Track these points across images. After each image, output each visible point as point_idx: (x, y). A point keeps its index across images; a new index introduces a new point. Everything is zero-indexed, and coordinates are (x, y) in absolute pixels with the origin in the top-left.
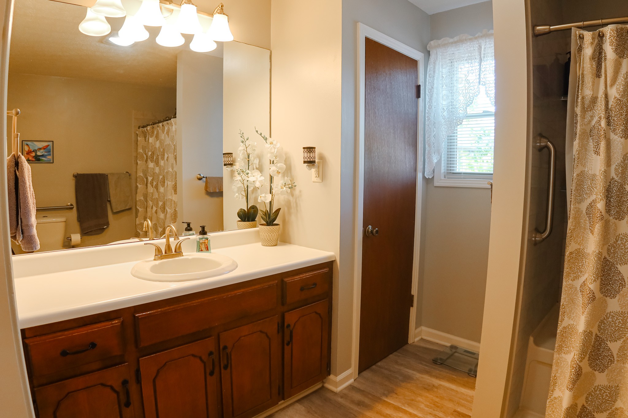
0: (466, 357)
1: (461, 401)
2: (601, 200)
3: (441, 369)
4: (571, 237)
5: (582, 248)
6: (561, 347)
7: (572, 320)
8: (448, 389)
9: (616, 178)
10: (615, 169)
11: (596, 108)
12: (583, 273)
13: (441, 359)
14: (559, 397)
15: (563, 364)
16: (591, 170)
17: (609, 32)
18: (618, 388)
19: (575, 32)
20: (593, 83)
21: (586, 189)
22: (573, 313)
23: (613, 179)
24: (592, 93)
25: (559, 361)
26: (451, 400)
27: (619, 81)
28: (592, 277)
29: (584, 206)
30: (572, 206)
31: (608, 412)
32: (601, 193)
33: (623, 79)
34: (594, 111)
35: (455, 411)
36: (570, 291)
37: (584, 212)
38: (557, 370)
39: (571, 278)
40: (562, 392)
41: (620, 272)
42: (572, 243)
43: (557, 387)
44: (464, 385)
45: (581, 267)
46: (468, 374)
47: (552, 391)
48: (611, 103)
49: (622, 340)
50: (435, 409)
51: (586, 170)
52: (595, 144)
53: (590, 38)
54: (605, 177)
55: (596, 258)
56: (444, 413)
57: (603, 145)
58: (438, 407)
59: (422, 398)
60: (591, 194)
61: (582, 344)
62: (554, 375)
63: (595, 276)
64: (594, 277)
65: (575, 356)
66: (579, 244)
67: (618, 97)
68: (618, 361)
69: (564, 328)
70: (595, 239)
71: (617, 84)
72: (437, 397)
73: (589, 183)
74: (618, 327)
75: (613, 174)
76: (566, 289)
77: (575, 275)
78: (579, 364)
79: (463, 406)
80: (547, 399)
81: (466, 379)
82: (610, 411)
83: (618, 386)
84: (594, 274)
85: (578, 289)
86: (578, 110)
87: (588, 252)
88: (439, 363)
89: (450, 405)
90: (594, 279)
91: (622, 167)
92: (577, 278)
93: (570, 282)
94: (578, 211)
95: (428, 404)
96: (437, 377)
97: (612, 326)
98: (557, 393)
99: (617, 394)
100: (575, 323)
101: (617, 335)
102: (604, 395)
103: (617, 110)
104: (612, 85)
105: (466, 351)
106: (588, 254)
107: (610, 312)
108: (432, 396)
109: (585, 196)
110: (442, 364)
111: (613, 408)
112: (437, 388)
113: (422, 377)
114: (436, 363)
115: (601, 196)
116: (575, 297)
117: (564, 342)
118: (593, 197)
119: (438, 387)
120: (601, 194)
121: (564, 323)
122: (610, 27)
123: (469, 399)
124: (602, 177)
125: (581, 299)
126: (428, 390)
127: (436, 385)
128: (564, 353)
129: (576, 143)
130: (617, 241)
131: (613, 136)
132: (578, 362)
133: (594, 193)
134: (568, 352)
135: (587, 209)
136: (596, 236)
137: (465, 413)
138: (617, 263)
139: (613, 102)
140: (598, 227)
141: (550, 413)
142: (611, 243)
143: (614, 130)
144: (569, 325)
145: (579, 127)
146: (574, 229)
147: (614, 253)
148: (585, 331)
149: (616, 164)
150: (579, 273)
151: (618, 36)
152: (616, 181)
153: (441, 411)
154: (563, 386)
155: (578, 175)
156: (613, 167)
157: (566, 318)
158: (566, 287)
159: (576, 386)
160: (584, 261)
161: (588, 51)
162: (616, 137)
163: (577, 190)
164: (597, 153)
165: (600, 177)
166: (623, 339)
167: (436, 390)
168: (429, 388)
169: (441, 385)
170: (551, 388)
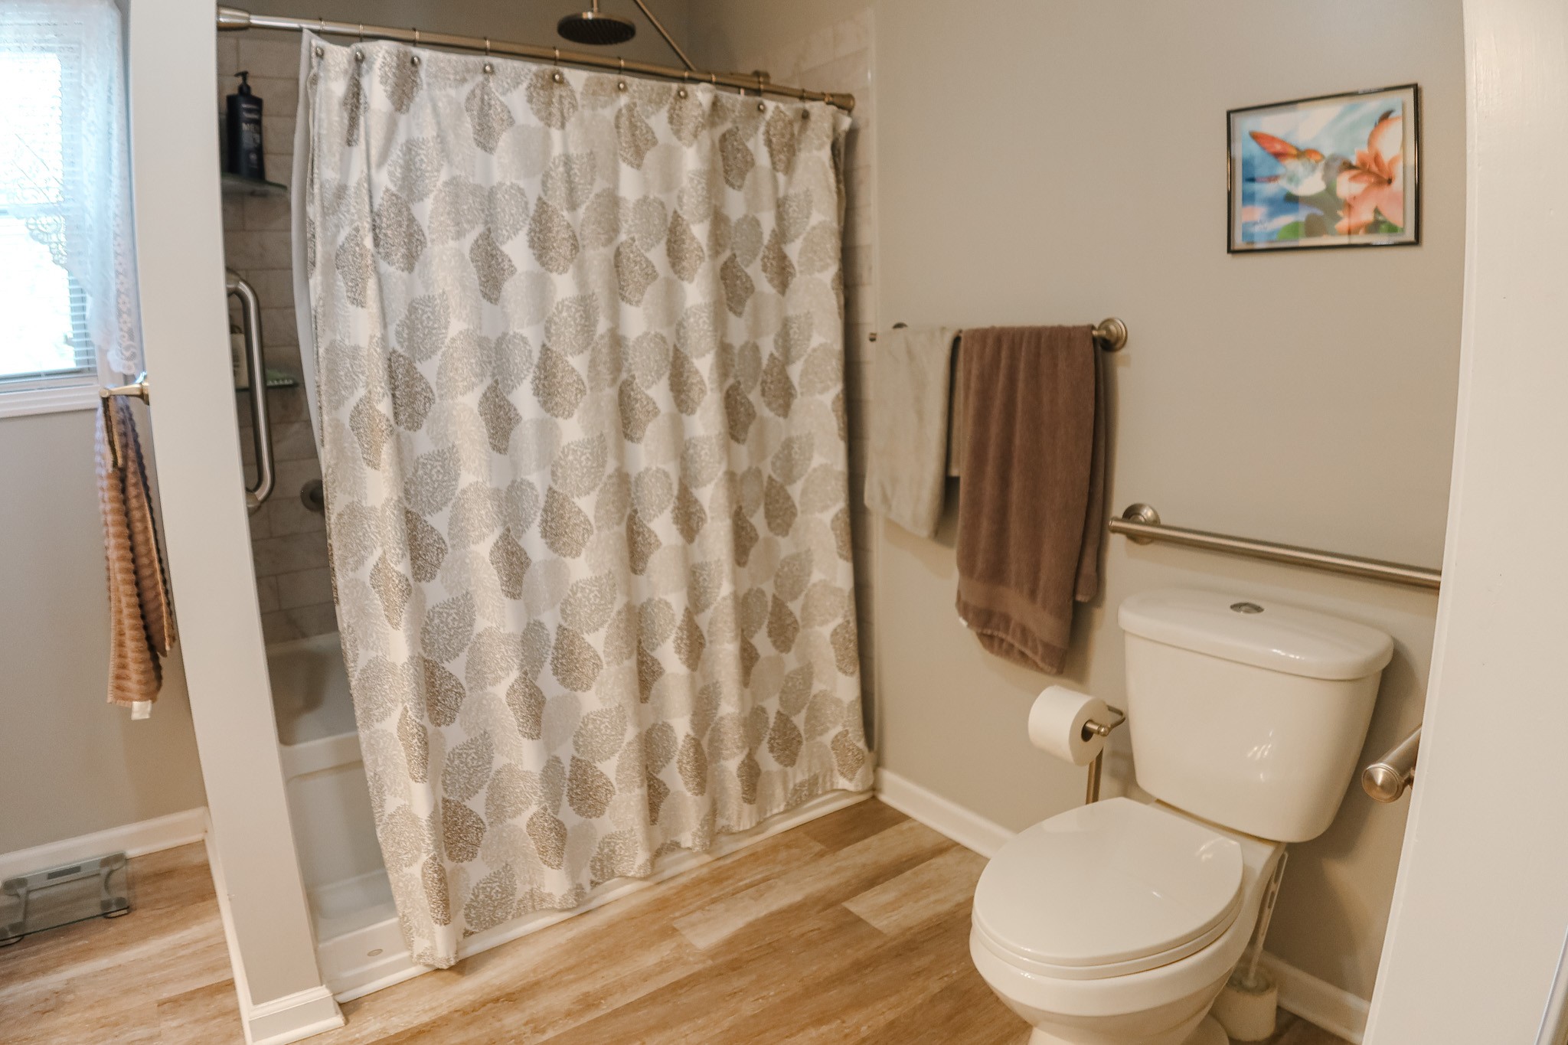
0: (65, 887)
1: (150, 976)
2: (383, 396)
3: (34, 948)
4: (334, 482)
5: (356, 499)
6: (367, 712)
7: (372, 649)
8: (96, 976)
9: (400, 350)
10: (397, 333)
11: (343, 208)
12: (369, 550)
13: (13, 927)
14: (399, 808)
15: (382, 744)
16: (349, 337)
17: (381, 55)
18: (487, 736)
19: (311, 42)
20: (342, 155)
21: (343, 378)
22: (371, 635)
23: (394, 352)
24: (338, 177)
25: (373, 742)
26: (127, 992)
27: (391, 158)
28: (398, 550)
29: (345, 414)
30: (326, 418)
31: (486, 786)
32: (380, 382)
33: (399, 153)
34: (342, 216)
35: (161, 1004)
36: (355, 594)
37: (347, 426)
38: (375, 761)
39: (350, 566)
40: (400, 797)
41: (432, 528)
42: (339, 494)
43: (386, 792)
44: (121, 944)
45: (362, 538)
46: (105, 915)
47: (381, 806)
48: (377, 201)
49: (466, 650)
50: (116, 1033)
51: (338, 338)
52: (350, 284)
53: (345, 61)
54: (384, 348)
55: (395, 512)
56: (142, 1024)
57: (372, 284)
58: (116, 1024)
59: (62, 1036)
60: (353, 387)
61: (414, 685)
62: (372, 774)
63: (401, 546)
64: (400, 549)
65: (410, 713)
66: (349, 493)
67: (393, 189)
68: (471, 689)
69: (364, 671)
70: (387, 474)
71: (390, 162)
72: (92, 1007)
73: (348, 365)
74: (454, 628)
75: (394, 343)
76: (347, 591)
77: (356, 558)
78: (421, 723)
79: (165, 982)
80: (373, 827)
81: (112, 930)
82: (489, 782)
83: (485, 733)
84: (398, 543)
85: (368, 584)
86: (313, 211)
87: (369, 505)
88: (13, 938)
89: (136, 1002)
90: (400, 552)
91: (408, 327)
92: (360, 562)
93: (351, 574)
94: (337, 425)
95: (90, 1035)
96: (44, 971)
97: (443, 632)
98: (392, 804)
99: (489, 747)
100: (380, 654)
101: (455, 643)
102: (469, 760)
103: (392, 215)
104: (380, 165)
105: (51, 876)
106: (374, 509)
107: (434, 608)
108: (79, 1015)
109: (343, 392)
110: (22, 936)
111: (492, 774)
112: (68, 992)
113: (9, 996)
114: (7, 942)
115: (382, 387)
116: (366, 602)
117: (370, 699)
118: (361, 392)
119: (70, 987)
120: (383, 384)
121: (358, 662)
122: (385, 45)
123: (162, 961)
124: (378, 349)
125: (379, 602)
126: (52, 1010)
127: (60, 987)
128: (377, 720)
129: (316, 280)
130: (416, 471)
131: (384, 266)
132: (418, 720)
133: (361, 384)
134: (386, 714)
135: (352, 418)
136: (387, 467)
137: (182, 991)
138: (424, 513)
139: (383, 199)
140: (386, 451)
141: (393, 849)
142: (408, 476)
143: (387, 256)
144: (370, 661)
145: (319, 248)
146: (336, 464)
147: (416, 495)
148: (412, 658)
149: (398, 322)
150: (362, 552)
151: (398, 65)
152: (400, 356)
153: (134, 1026)
154: (399, 784)
155: (327, 350)
156: (392, 328)
157: (361, 651)
158: (346, 586)
159: (429, 767)
160: (366, 526)
161: (336, 87)
162: (392, 269)
163: (329, 382)
164: (360, 303)
165: (376, 351)
166: (468, 647)
167: (71, 997)
168: (52, 1005)
169: (73, 979)
170: (376, 802)
